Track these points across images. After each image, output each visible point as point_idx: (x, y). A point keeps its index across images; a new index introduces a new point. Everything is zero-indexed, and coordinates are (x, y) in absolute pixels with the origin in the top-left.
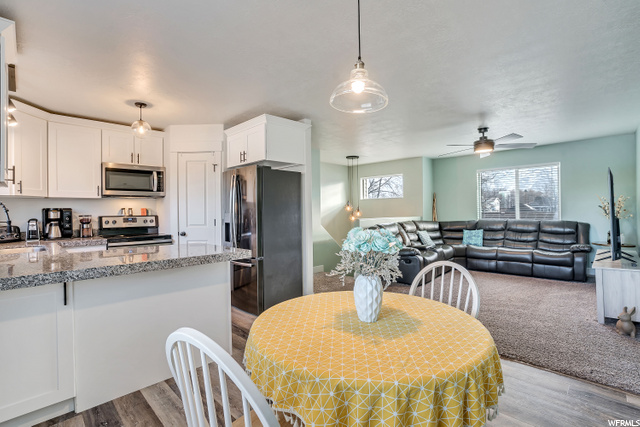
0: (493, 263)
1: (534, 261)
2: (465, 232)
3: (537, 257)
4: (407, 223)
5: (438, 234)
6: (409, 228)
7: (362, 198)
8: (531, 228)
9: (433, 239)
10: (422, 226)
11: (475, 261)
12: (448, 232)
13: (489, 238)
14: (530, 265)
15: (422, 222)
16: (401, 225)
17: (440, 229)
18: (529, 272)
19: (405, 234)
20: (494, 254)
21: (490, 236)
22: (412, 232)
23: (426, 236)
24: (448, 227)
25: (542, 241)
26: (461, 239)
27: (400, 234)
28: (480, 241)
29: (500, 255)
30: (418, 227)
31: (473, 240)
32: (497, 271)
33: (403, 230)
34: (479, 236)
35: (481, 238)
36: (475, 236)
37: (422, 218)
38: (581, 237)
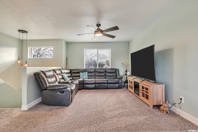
0: (94, 86)
1: (108, 83)
2: (81, 73)
3: (109, 81)
4: (57, 70)
5: (70, 75)
6: (58, 72)
7: (29, 57)
8: (103, 71)
9: (69, 77)
10: (63, 71)
11: (87, 86)
12: (74, 74)
13: (90, 75)
14: (106, 85)
15: (62, 69)
16: (54, 71)
17: (70, 73)
18: (106, 87)
19: (57, 76)
20: (94, 82)
21: (90, 74)
22: (59, 74)
23: (66, 76)
24: (74, 71)
25: (107, 75)
26: (79, 76)
27: (54, 76)
28: (87, 77)
29: (96, 82)
30: (61, 72)
31: (84, 77)
32: (95, 88)
33: (55, 74)
34: (86, 75)
35: (87, 76)
36: (85, 75)
37: (62, 67)
38: (117, 73)
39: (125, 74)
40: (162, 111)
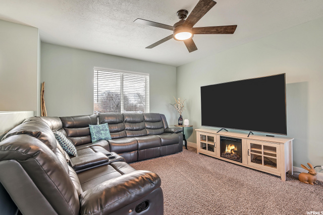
0: (135, 154)
1: (162, 144)
2: (92, 127)
3: (163, 140)
13: (113, 130)
14: (159, 148)
17: (63, 127)
18: (158, 153)
20: (136, 145)
25: (147, 128)
28: (108, 135)
29: (140, 145)
32: (138, 159)
34: (106, 130)
35: (108, 131)
36: (103, 130)
37: (35, 113)
38: (164, 122)
39: (179, 124)
40: (306, 182)
